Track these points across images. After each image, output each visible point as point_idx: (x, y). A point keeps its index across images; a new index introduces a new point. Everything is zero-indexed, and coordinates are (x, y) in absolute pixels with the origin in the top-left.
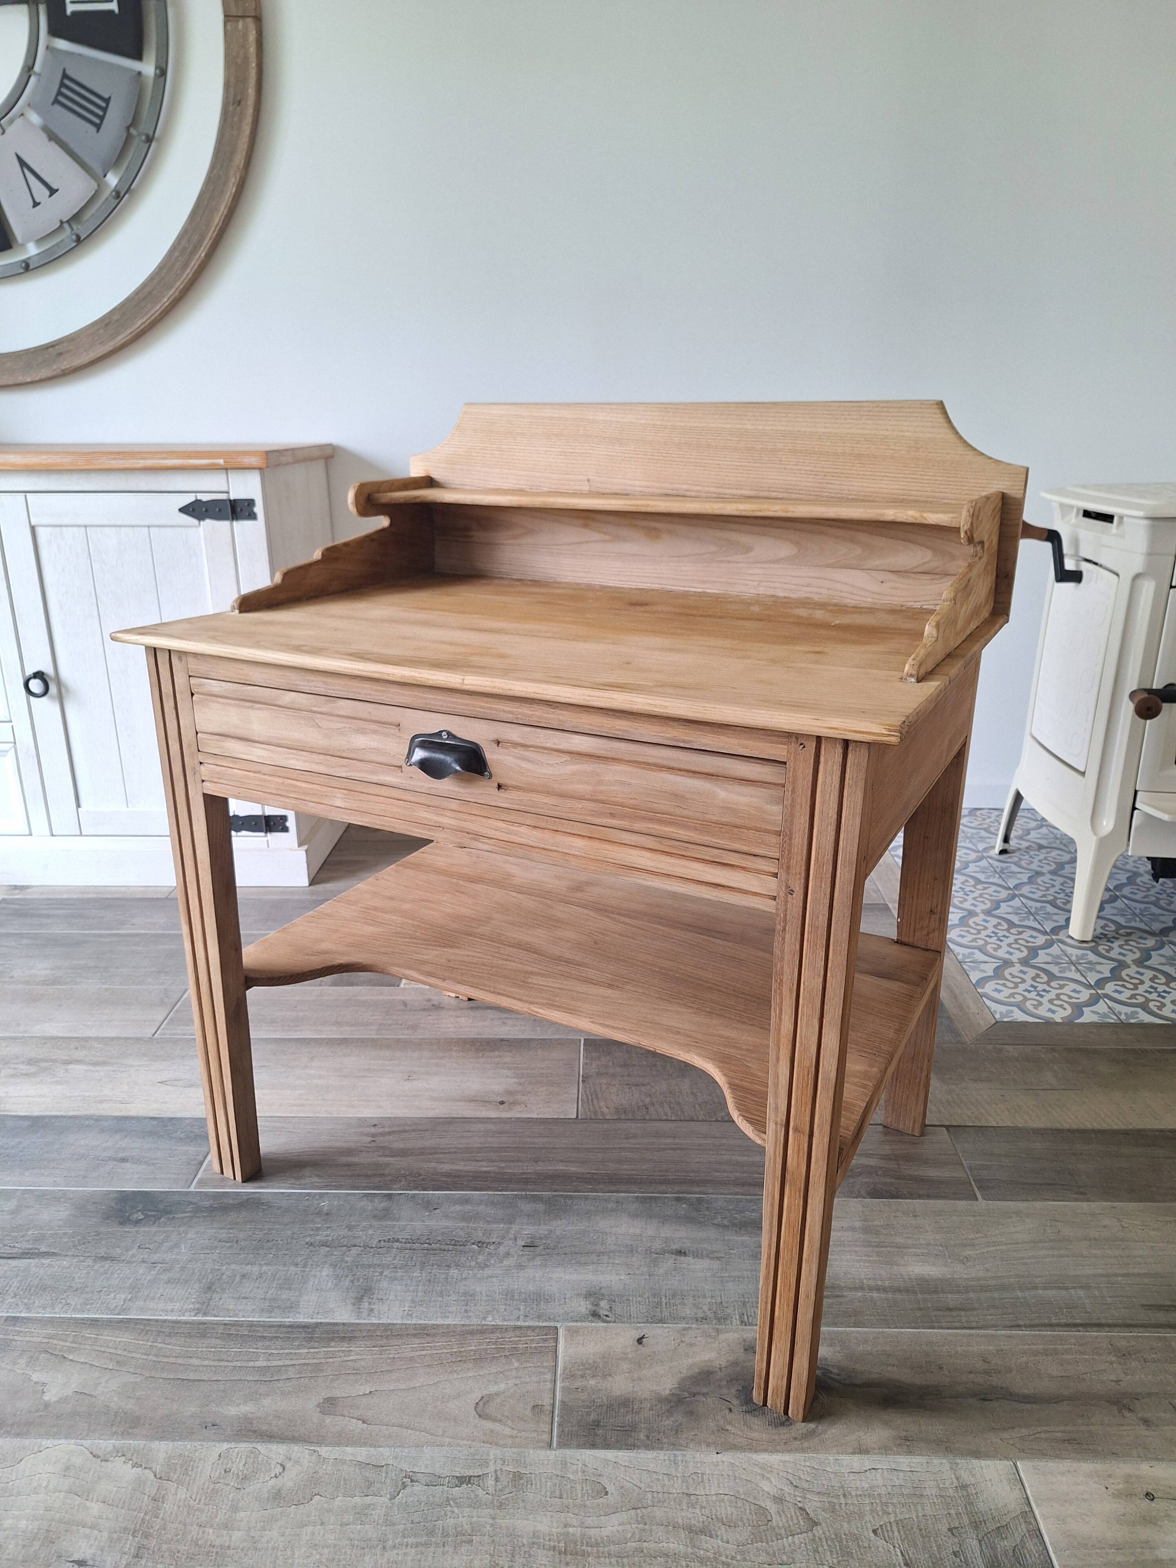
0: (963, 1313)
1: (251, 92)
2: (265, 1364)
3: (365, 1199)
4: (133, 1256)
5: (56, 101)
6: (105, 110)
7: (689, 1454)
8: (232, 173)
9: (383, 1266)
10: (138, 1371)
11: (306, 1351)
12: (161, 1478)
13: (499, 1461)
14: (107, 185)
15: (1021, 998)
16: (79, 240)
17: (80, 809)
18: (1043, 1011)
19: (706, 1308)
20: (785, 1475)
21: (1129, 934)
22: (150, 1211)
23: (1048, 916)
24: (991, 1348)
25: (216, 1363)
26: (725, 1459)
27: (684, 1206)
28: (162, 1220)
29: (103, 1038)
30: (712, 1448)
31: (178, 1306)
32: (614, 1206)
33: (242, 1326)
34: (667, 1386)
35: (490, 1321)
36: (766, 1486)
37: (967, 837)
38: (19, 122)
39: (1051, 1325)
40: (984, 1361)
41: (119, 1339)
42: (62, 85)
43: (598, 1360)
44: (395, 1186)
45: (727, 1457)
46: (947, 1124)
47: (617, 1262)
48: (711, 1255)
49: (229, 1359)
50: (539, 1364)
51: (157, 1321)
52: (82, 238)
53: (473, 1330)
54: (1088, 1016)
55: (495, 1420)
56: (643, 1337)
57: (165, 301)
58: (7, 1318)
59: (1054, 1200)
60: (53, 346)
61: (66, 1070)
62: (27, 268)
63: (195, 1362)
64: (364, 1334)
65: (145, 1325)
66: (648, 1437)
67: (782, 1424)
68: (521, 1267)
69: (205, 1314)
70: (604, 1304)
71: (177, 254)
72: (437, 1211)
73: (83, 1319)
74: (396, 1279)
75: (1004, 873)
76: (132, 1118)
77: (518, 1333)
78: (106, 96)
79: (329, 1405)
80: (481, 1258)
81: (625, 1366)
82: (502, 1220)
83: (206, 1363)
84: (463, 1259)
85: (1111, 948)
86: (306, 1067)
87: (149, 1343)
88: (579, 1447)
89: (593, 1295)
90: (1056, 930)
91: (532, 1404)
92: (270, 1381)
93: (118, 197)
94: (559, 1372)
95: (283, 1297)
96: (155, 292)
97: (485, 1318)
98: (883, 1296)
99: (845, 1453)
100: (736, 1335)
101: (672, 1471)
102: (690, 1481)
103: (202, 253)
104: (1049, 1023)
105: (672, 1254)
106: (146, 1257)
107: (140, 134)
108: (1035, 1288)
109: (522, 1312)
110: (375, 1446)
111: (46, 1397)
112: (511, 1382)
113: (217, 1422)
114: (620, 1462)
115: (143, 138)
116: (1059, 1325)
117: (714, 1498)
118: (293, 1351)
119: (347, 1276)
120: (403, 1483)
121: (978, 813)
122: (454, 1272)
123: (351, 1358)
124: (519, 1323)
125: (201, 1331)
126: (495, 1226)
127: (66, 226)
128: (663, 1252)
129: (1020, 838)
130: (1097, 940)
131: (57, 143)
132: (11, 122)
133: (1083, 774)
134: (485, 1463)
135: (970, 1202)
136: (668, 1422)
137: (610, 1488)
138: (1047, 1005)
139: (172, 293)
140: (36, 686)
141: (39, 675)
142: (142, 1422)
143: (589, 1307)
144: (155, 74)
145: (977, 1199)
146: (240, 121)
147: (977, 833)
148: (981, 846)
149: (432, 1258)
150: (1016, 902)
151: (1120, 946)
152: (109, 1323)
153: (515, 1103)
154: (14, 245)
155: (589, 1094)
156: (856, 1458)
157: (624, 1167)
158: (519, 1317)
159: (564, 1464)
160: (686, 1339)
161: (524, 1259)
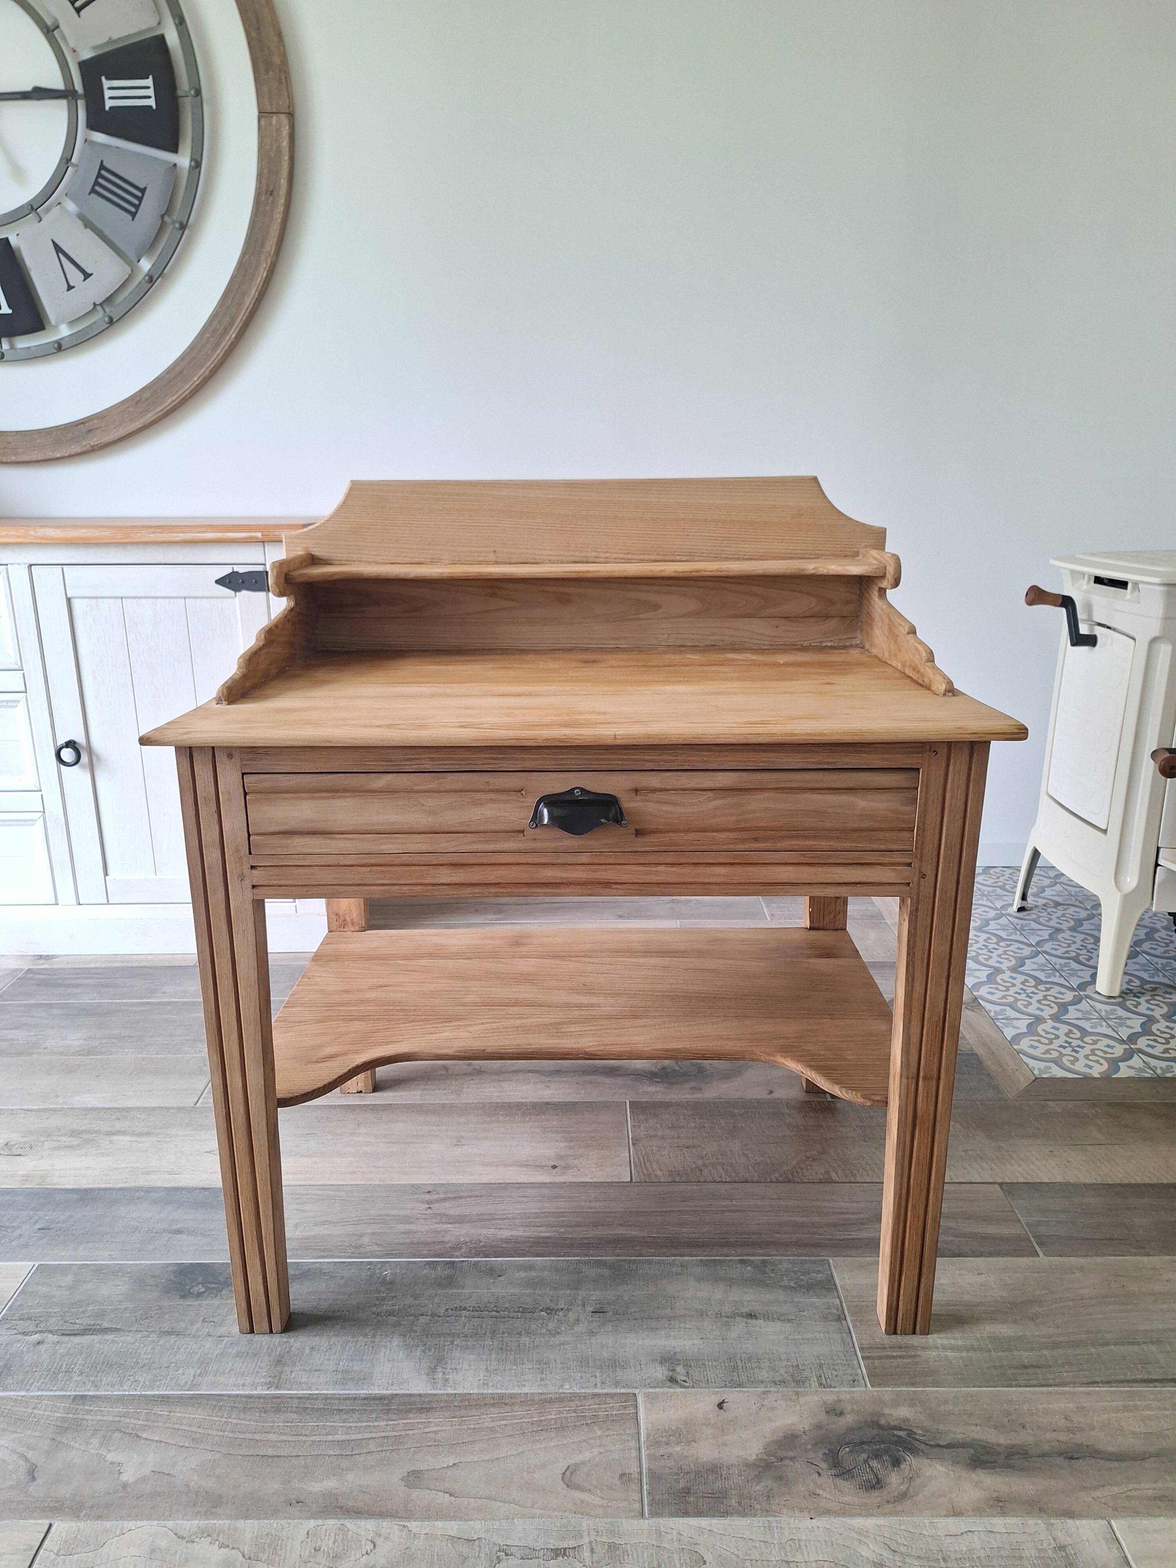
0: (1038, 1371)
1: (284, 182)
2: (344, 1437)
3: (427, 1267)
4: (198, 1330)
5: (93, 191)
6: (140, 199)
7: (784, 1519)
8: (263, 257)
9: (453, 1335)
10: (216, 1448)
11: (384, 1423)
12: (250, 1558)
13: (592, 1532)
14: (140, 270)
15: (1057, 1054)
16: (111, 322)
17: (107, 877)
18: (1080, 1067)
19: (782, 1371)
20: (882, 1539)
21: (1154, 989)
22: (211, 1283)
23: (1074, 973)
24: (1071, 1405)
25: (294, 1438)
26: (819, 1524)
27: (749, 1268)
28: (224, 1292)
29: (145, 1108)
30: (806, 1514)
31: (249, 1379)
32: (679, 1271)
33: (316, 1399)
34: (753, 1450)
35: (567, 1389)
36: (865, 1552)
37: (983, 895)
38: (56, 211)
39: (1128, 1381)
40: (1066, 1419)
41: (193, 1416)
42: (99, 175)
43: (680, 1426)
44: (456, 1254)
45: (821, 1523)
46: (1000, 1181)
47: (688, 1326)
48: (782, 1318)
49: (307, 1433)
50: (621, 1432)
51: (229, 1396)
52: (114, 320)
53: (551, 1399)
54: (1124, 1071)
55: (583, 1490)
56: (723, 1402)
57: (196, 380)
58: (76, 1397)
59: (1115, 1255)
60: (83, 423)
61: (111, 1142)
62: (59, 348)
63: (272, 1437)
64: (442, 1405)
65: (218, 1401)
66: (740, 1504)
67: (873, 1487)
68: (592, 1333)
69: (277, 1388)
70: (680, 1369)
71: (208, 335)
72: (501, 1278)
73: (153, 1396)
74: (467, 1348)
75: (1024, 930)
76: (183, 1189)
77: (597, 1401)
78: (142, 186)
79: (414, 1478)
80: (551, 1325)
81: (709, 1431)
82: (568, 1287)
83: (284, 1438)
84: (533, 1327)
85: (1139, 1004)
86: (353, 1134)
87: (224, 1420)
88: (671, 1515)
89: (669, 1360)
90: (1082, 986)
91: (620, 1472)
92: (352, 1455)
93: (151, 282)
94: (642, 1440)
95: (355, 1368)
96: (185, 372)
97: (562, 1387)
98: (958, 1355)
99: (939, 1515)
100: (816, 1398)
101: (768, 1538)
102: (788, 1549)
103: (233, 334)
104: (1087, 1079)
105: (743, 1316)
106: (211, 1330)
107: (173, 222)
108: (1107, 1344)
109: (599, 1379)
110: (465, 1520)
111: (124, 1478)
112: (596, 1451)
113: (302, 1499)
114: (715, 1530)
115: (177, 225)
116: (1135, 1381)
117: (814, 1564)
118: (371, 1424)
119: (418, 1346)
120: (498, 1557)
121: (992, 871)
122: (525, 1340)
123: (431, 1429)
124: (596, 1391)
125: (277, 1405)
126: (561, 1292)
127: (99, 308)
128: (734, 1316)
129: (1036, 895)
130: (1124, 995)
131: (92, 230)
132: (48, 210)
133: (1105, 831)
134: (579, 1535)
135: (1031, 1259)
136: (759, 1488)
137: (708, 1557)
138: (1083, 1061)
139: (203, 371)
140: (67, 755)
141: (71, 744)
142: (224, 1500)
143: (666, 1372)
144: (190, 166)
145: (1039, 1256)
146: (272, 210)
147: (993, 891)
148: (999, 904)
149: (502, 1326)
150: (1040, 959)
151: (1147, 1001)
152: (181, 1400)
153: (567, 1167)
154: (46, 327)
155: (641, 1157)
156: (951, 1521)
157: (684, 1230)
158: (596, 1384)
159: (659, 1533)
160: (766, 1402)
161: (595, 1324)
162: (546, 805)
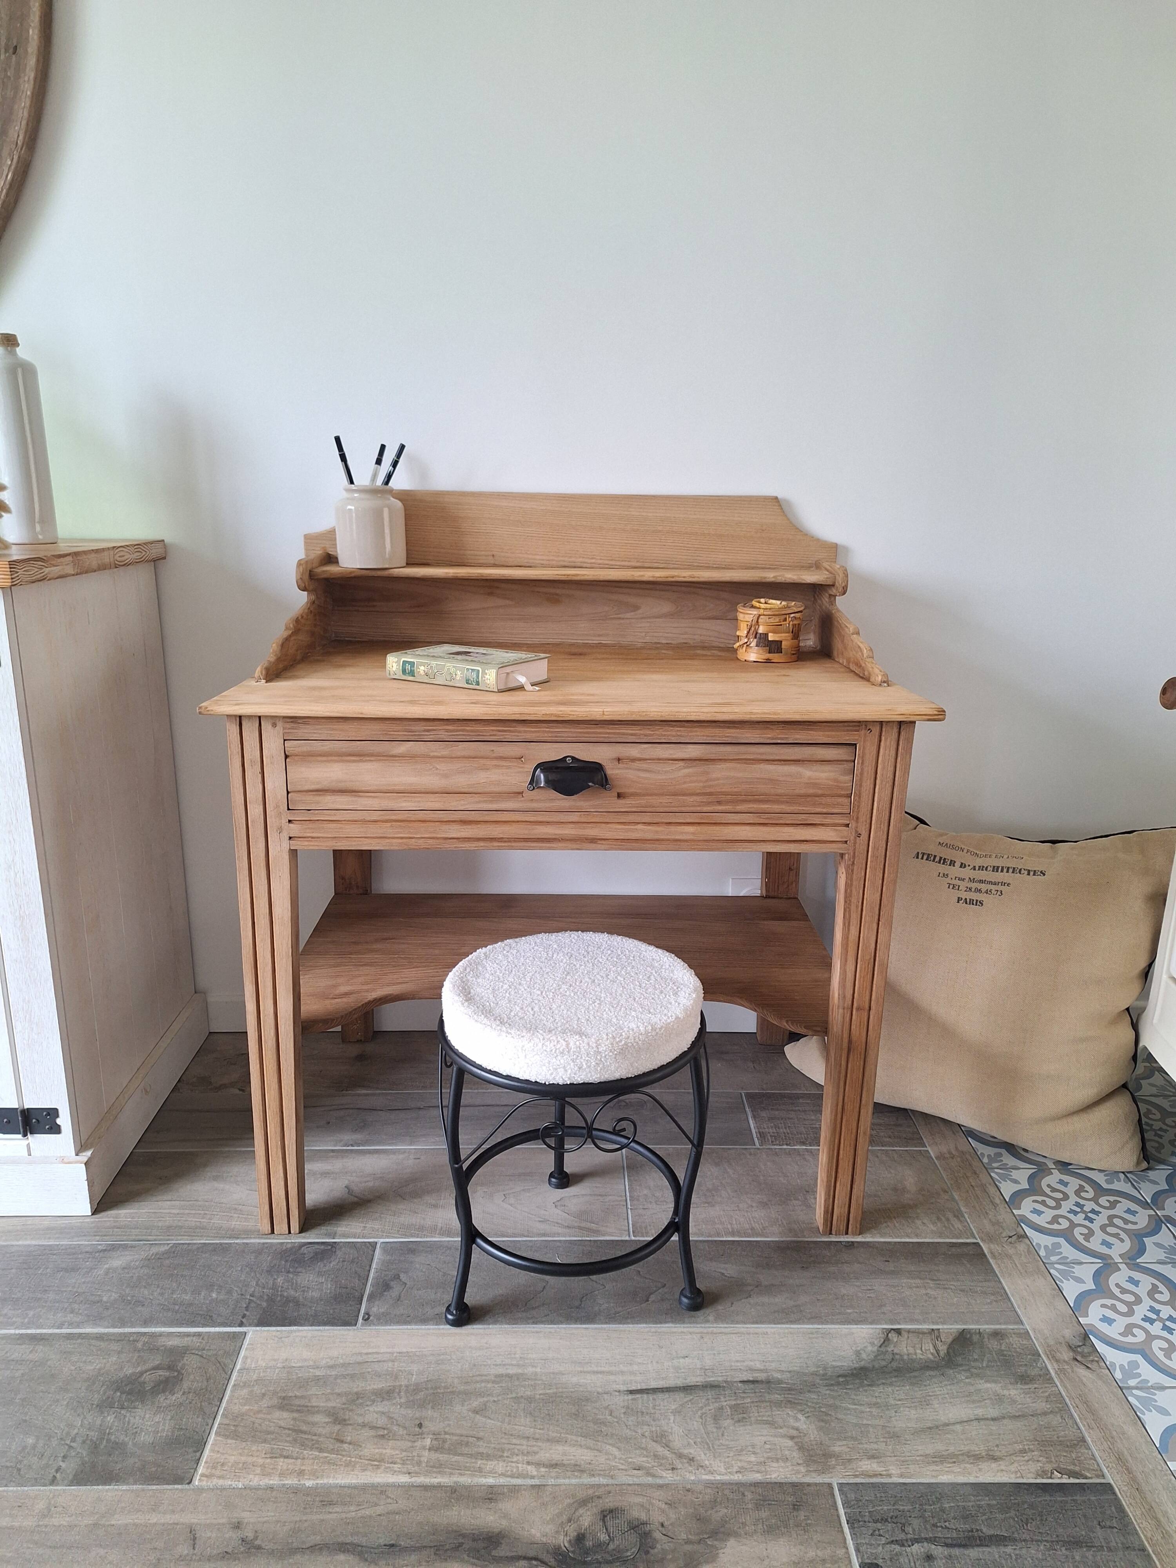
162: (542, 771)
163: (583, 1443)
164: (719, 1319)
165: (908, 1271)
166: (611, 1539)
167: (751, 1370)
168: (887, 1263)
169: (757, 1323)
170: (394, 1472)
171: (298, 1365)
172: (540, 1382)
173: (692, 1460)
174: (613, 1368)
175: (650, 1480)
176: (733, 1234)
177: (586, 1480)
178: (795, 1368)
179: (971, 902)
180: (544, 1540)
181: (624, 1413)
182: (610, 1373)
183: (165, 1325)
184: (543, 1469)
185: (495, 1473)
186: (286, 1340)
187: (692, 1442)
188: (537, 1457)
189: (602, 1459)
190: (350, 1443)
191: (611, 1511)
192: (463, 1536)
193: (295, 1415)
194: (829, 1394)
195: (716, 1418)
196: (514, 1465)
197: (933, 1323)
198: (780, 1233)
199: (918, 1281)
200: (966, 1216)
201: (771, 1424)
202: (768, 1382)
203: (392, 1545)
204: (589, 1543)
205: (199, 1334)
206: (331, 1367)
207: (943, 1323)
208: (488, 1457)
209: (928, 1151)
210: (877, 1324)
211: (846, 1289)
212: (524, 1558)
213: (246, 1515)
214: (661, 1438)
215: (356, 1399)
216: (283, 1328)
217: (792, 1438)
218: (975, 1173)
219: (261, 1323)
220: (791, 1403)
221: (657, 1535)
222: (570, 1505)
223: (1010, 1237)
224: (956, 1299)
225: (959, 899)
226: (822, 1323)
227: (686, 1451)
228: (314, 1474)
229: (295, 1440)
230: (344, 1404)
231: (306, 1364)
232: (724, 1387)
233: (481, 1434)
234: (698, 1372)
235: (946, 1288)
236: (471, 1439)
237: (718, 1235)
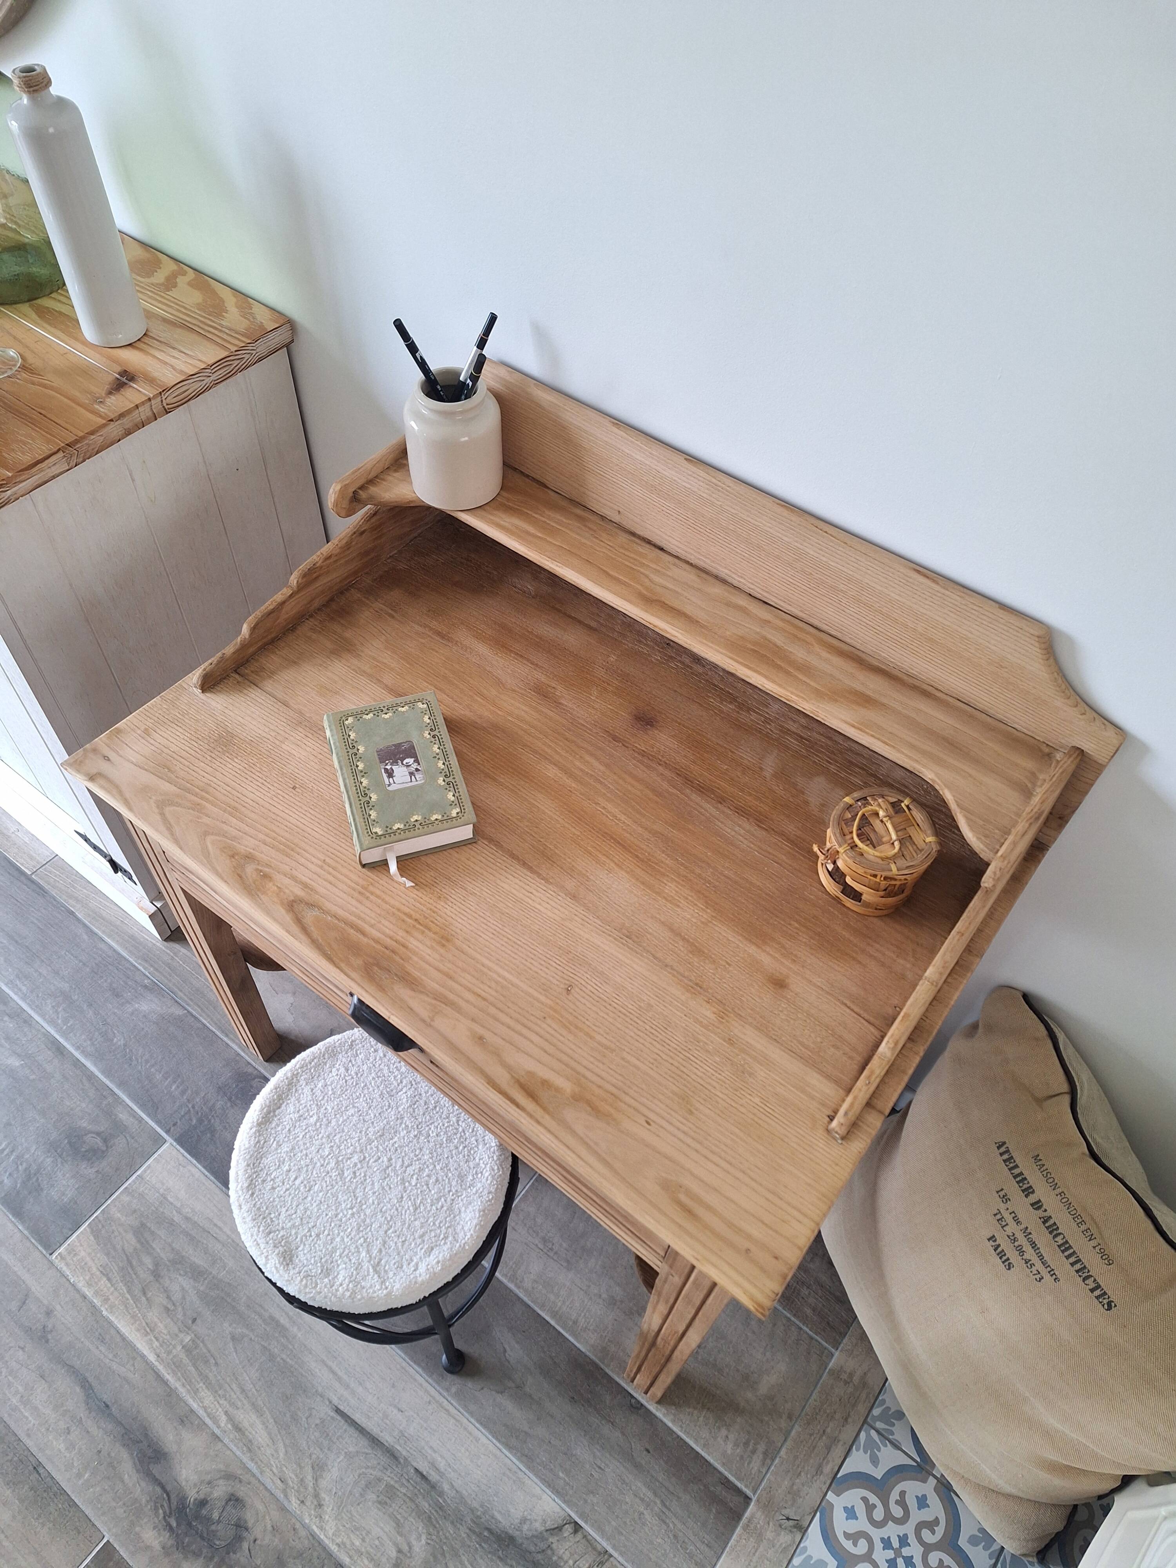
163: (270, 1426)
164: (459, 1396)
165: (653, 1477)
166: (219, 1522)
167: (433, 1465)
168: (645, 1452)
169: (481, 1424)
170: (151, 1348)
171: (171, 1200)
172: (291, 1347)
173: (320, 1505)
174: (345, 1377)
175: (281, 1496)
176: (554, 1315)
177: (245, 1459)
178: (464, 1492)
179: (1001, 1254)
180: (184, 1483)
181: (317, 1425)
182: (339, 1379)
183: (129, 1096)
184: (229, 1426)
185: (202, 1402)
186: (181, 1168)
187: (334, 1490)
188: (235, 1412)
189: (269, 1452)
190: (147, 1299)
191: (237, 1500)
192: (146, 1435)
193: (138, 1246)
194: (463, 1538)
195: (368, 1485)
196: (217, 1406)
197: (614, 1547)
198: (592, 1346)
199: (650, 1494)
200: (777, 1461)
201: (398, 1525)
202: (433, 1487)
203: (107, 1406)
204: (204, 1512)
205: (141, 1120)
206: (187, 1219)
207: (622, 1554)
208: (209, 1386)
209: (832, 1355)
210: (568, 1506)
211: (582, 1451)
212: (163, 1488)
213: (58, 1307)
214: (319, 1468)
215: (179, 1261)
216: (188, 1156)
217: (400, 1551)
218: (846, 1420)
219: (181, 1141)
220: (429, 1521)
221: (245, 1545)
222: (220, 1471)
223: (788, 1519)
224: (659, 1540)
225: (992, 1238)
226: (529, 1468)
227: (323, 1495)
228: (112, 1308)
229: (123, 1268)
230: (169, 1261)
231: (175, 1203)
232: (400, 1463)
233: (220, 1361)
234: (396, 1433)
235: (664, 1522)
236: (212, 1361)
237: (542, 1306)
